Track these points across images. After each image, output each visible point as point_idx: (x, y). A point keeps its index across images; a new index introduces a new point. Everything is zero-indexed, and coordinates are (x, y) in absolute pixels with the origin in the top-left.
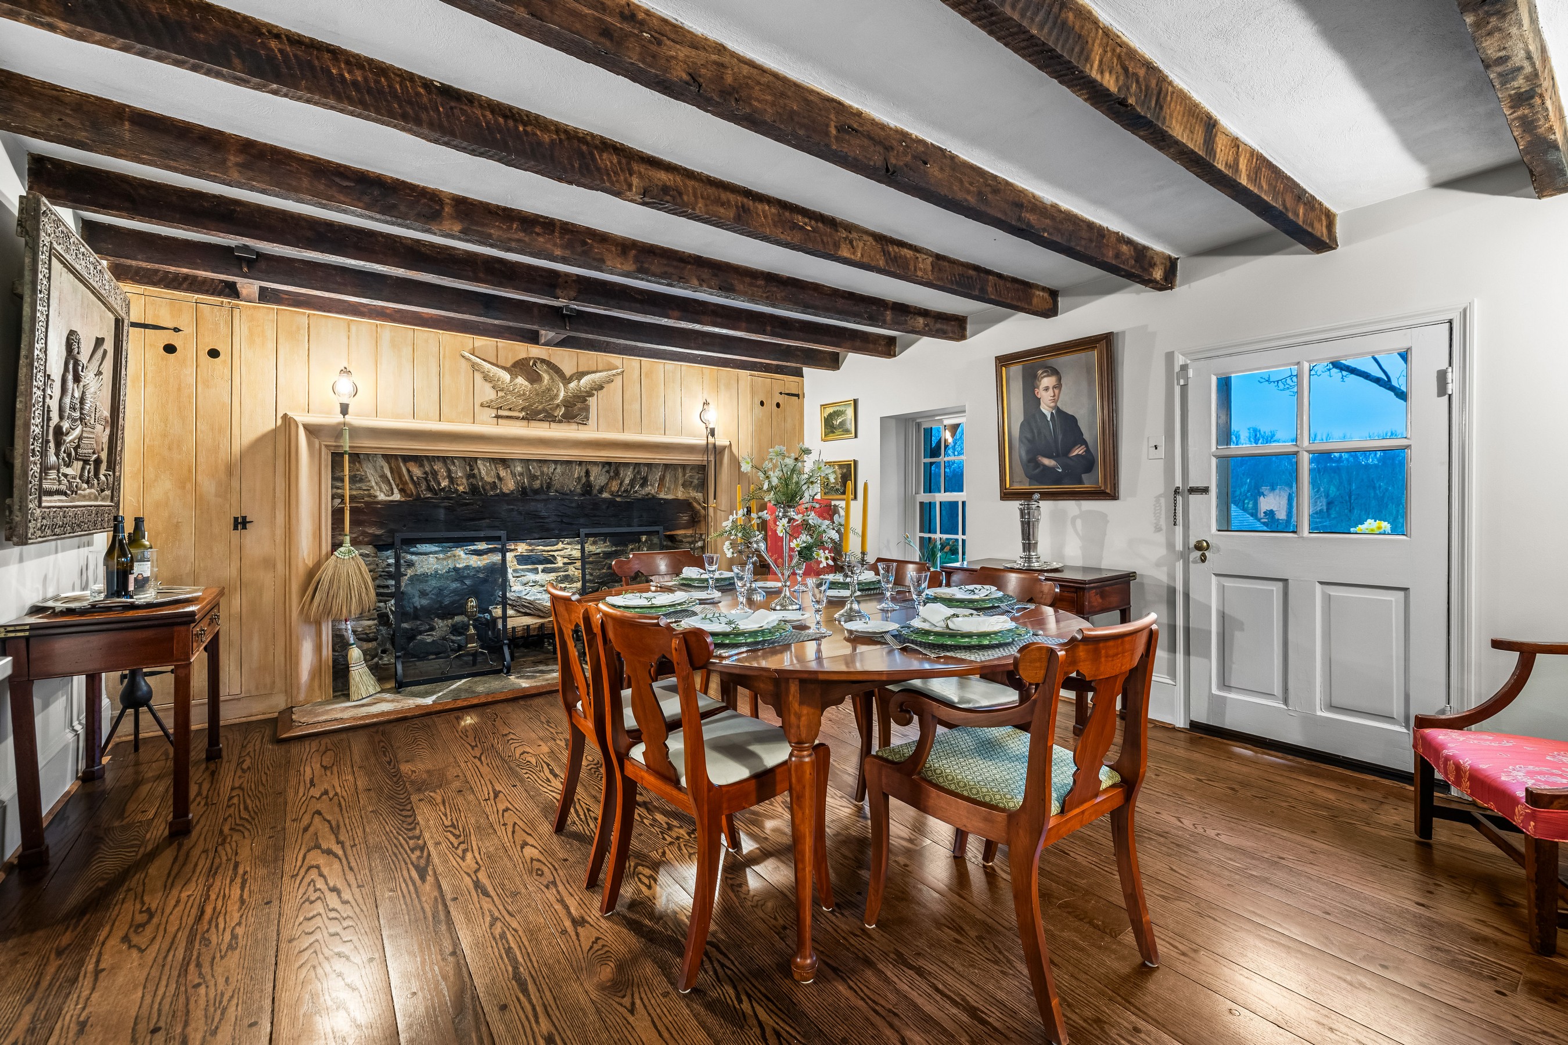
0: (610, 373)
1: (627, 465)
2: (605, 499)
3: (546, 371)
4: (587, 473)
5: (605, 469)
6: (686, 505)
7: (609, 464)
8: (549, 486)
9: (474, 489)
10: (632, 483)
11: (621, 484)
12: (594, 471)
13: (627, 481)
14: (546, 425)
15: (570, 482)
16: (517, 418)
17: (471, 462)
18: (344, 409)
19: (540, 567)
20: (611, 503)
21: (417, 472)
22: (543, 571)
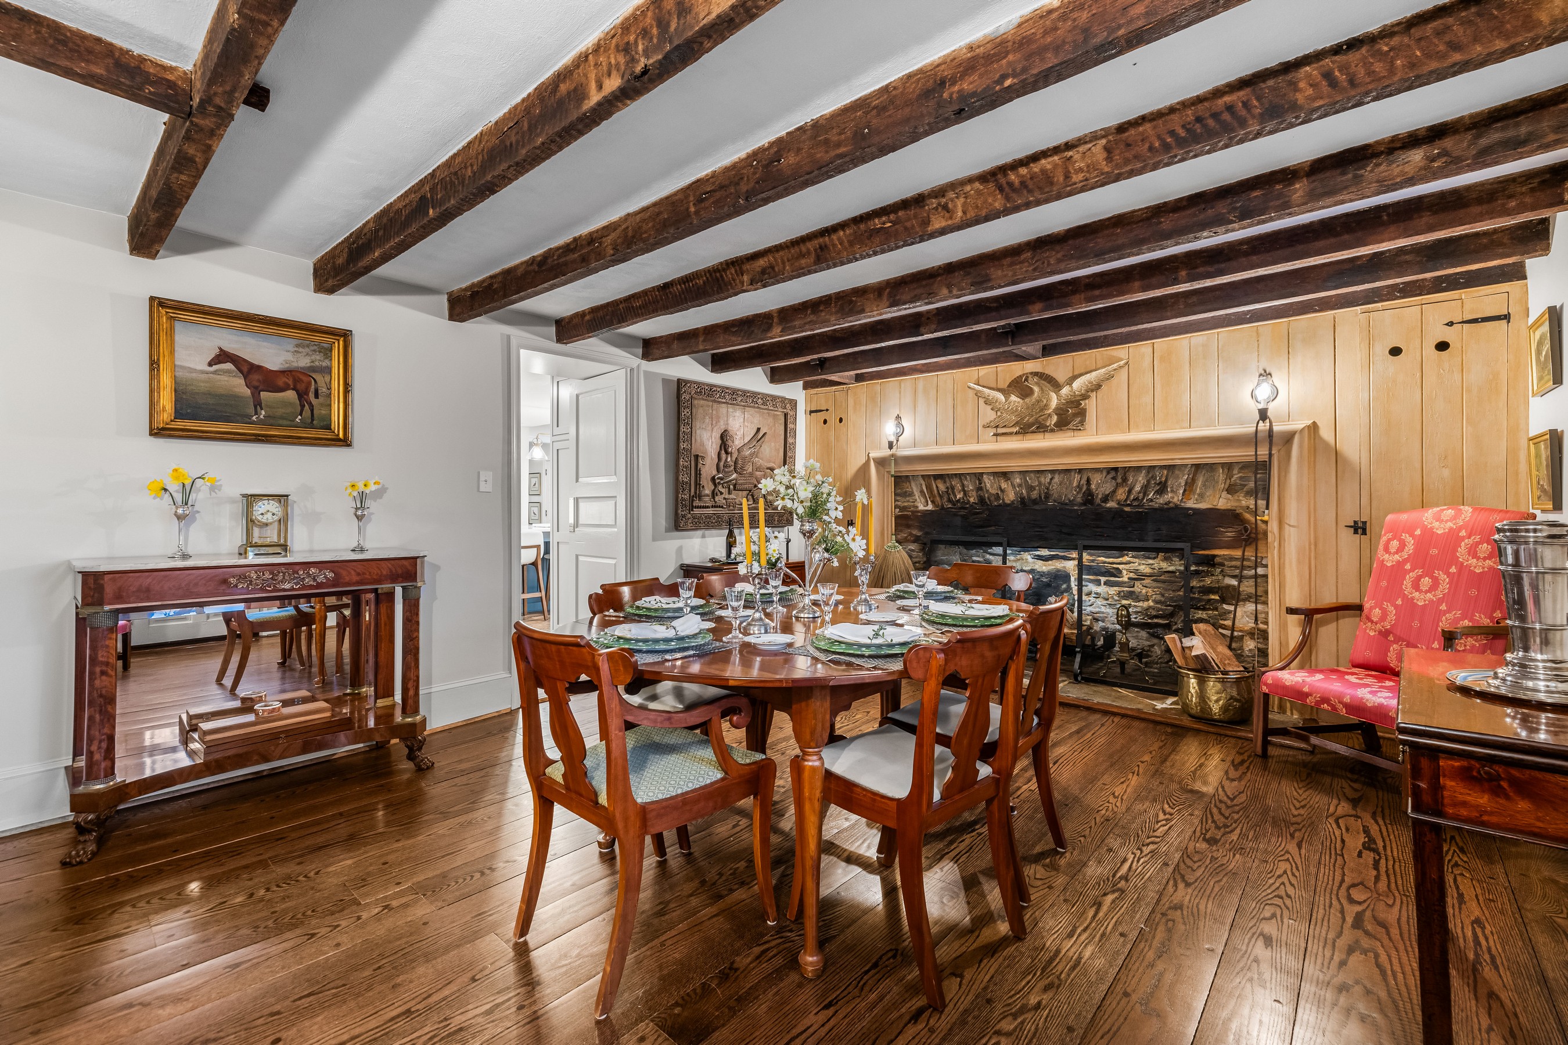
0: (1110, 368)
1: (1139, 469)
2: (1110, 509)
3: (1037, 384)
4: (1088, 481)
5: (1110, 476)
6: (1232, 517)
7: (1116, 469)
8: (1047, 496)
9: (982, 500)
10: (1145, 489)
11: (1130, 492)
12: (1096, 479)
13: (1138, 488)
14: (1040, 436)
15: (1068, 491)
16: (1011, 434)
17: (979, 476)
18: (891, 445)
19: (1103, 579)
20: (1118, 513)
21: (942, 487)
22: (1105, 584)
